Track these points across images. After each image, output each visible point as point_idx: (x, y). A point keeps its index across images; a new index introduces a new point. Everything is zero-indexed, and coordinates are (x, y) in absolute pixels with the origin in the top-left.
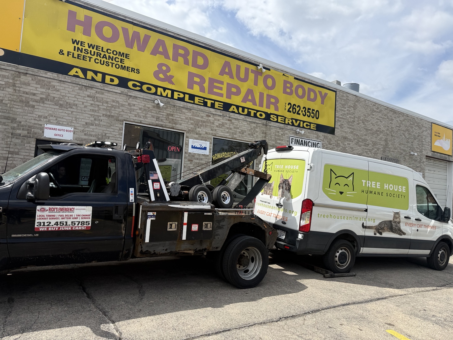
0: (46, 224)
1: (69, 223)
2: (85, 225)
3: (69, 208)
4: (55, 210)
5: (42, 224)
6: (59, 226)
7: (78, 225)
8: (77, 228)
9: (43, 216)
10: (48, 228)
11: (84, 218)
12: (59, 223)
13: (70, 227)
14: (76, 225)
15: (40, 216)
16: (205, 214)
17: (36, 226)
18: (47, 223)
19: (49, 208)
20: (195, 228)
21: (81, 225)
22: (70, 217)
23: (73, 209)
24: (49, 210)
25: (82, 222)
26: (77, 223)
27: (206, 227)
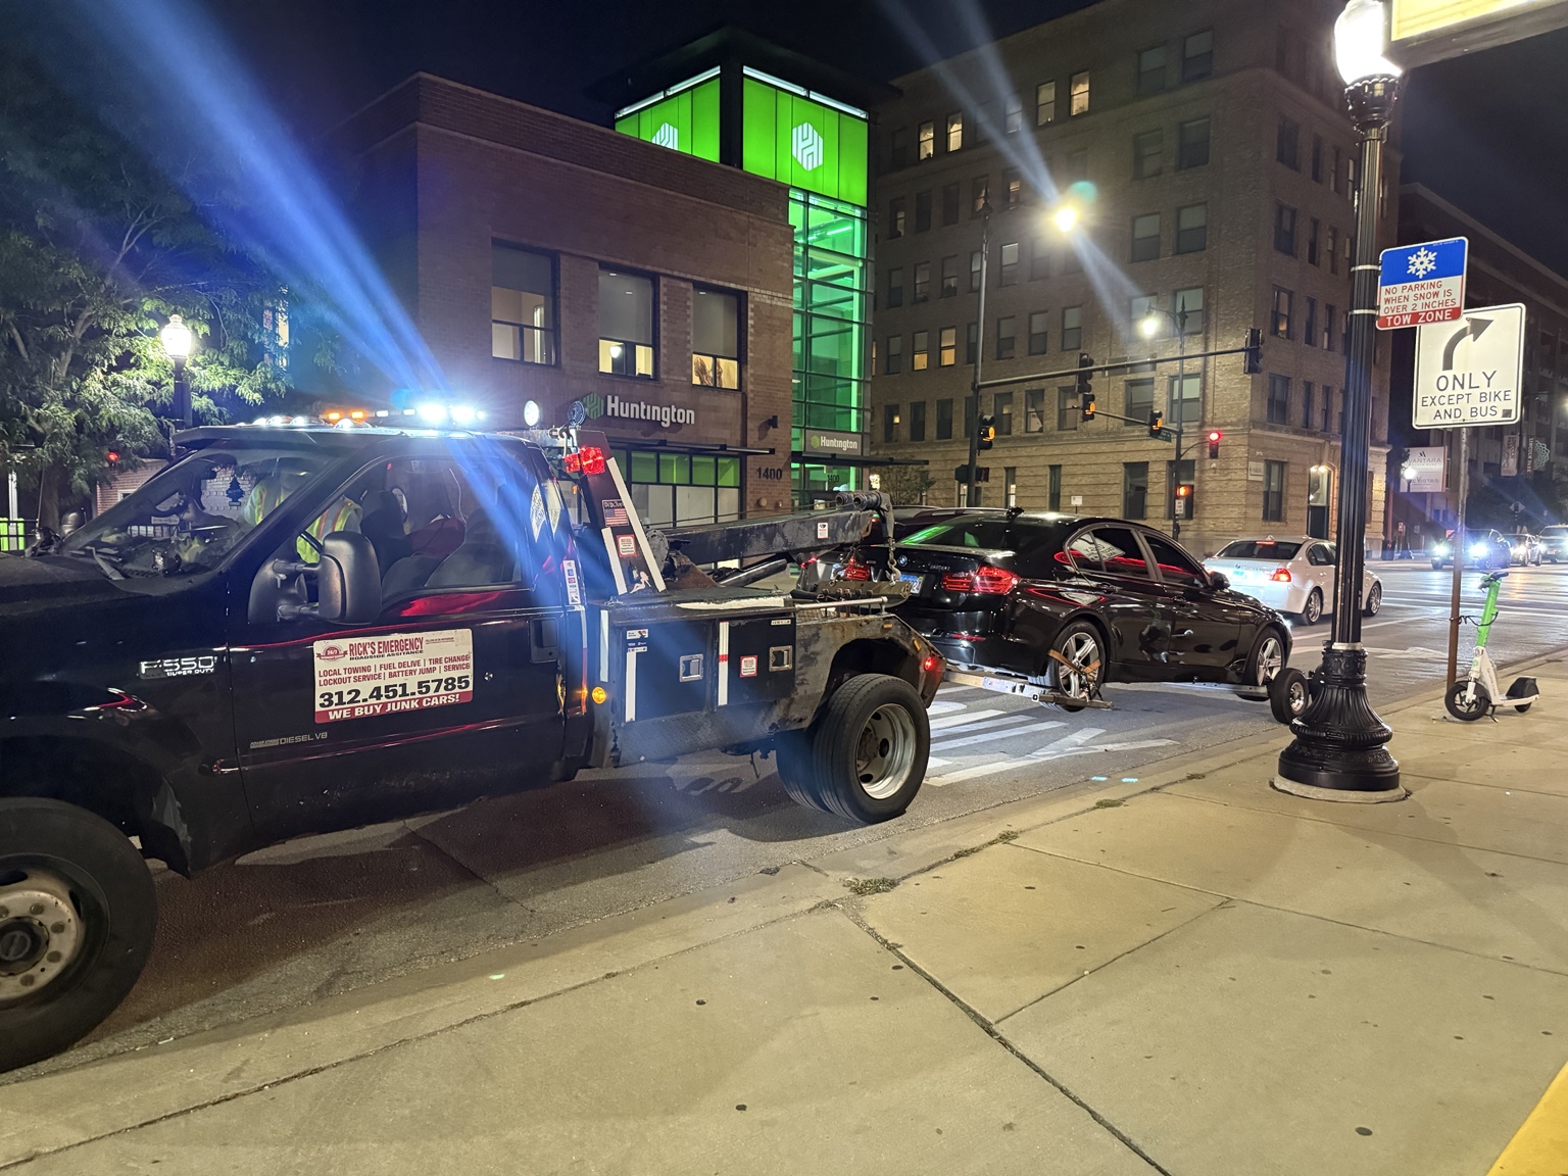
0: (346, 698)
1: (412, 687)
2: (457, 690)
3: (406, 640)
4: (369, 650)
5: (335, 699)
6: (383, 700)
7: (437, 690)
8: (434, 702)
9: (336, 672)
10: (353, 709)
11: (454, 667)
12: (383, 692)
13: (415, 699)
14: (431, 693)
15: (327, 673)
16: (774, 623)
17: (318, 709)
18: (349, 693)
19: (351, 645)
20: (749, 666)
21: (446, 688)
22: (413, 668)
23: (418, 644)
24: (351, 651)
25: (446, 681)
26: (433, 686)
27: (779, 662)
